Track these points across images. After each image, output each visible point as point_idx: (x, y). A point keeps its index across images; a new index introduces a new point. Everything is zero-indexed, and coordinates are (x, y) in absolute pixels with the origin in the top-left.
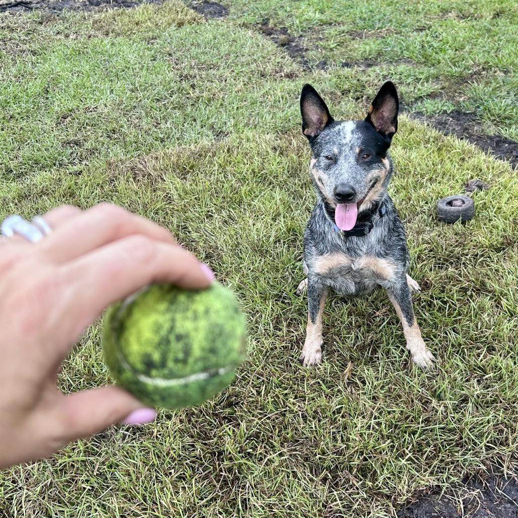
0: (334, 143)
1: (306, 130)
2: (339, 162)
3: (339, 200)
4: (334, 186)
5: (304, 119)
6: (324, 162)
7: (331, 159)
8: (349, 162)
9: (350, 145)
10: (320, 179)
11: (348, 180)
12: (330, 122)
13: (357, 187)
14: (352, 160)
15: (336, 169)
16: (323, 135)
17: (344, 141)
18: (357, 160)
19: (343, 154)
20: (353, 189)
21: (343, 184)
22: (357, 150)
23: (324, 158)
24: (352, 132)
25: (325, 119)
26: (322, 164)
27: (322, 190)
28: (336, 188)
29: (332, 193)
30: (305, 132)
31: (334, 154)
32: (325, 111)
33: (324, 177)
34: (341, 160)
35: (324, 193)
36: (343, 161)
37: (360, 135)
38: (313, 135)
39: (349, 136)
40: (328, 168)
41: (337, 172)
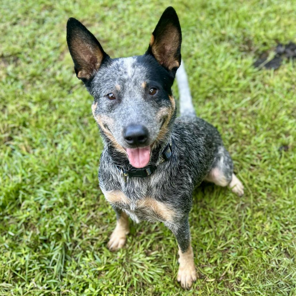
0: (114, 79)
1: (80, 72)
2: (124, 100)
3: (130, 144)
4: (122, 129)
5: (75, 61)
6: (105, 102)
7: (113, 98)
8: (136, 100)
9: (133, 80)
10: (105, 126)
11: (138, 119)
12: (106, 59)
13: (148, 127)
14: (139, 96)
15: (122, 110)
16: (99, 75)
17: (125, 77)
18: (145, 97)
19: (128, 90)
20: (145, 130)
21: (132, 125)
22: (143, 85)
23: (105, 98)
24: (133, 66)
25: (99, 58)
26: (104, 106)
27: (109, 137)
28: (125, 131)
29: (122, 138)
30: (79, 76)
31: (117, 91)
32: (98, 47)
33: (110, 121)
34: (126, 99)
35: (112, 139)
36: (128, 99)
37: (143, 68)
38: (88, 77)
39: (130, 71)
40: (111, 108)
41: (123, 113)
